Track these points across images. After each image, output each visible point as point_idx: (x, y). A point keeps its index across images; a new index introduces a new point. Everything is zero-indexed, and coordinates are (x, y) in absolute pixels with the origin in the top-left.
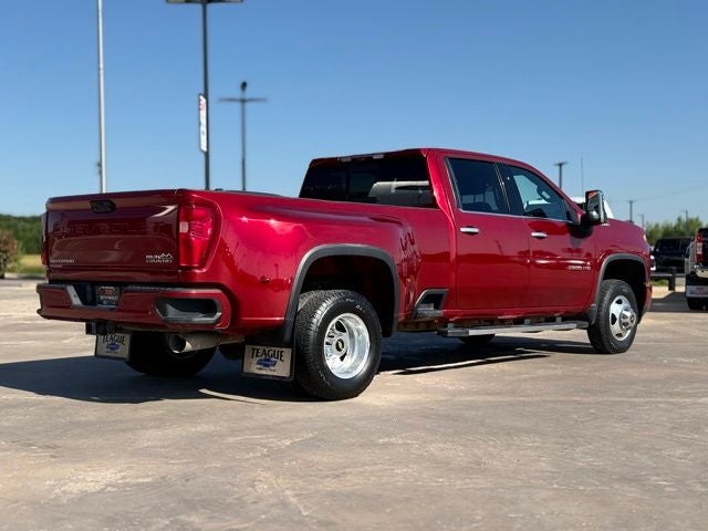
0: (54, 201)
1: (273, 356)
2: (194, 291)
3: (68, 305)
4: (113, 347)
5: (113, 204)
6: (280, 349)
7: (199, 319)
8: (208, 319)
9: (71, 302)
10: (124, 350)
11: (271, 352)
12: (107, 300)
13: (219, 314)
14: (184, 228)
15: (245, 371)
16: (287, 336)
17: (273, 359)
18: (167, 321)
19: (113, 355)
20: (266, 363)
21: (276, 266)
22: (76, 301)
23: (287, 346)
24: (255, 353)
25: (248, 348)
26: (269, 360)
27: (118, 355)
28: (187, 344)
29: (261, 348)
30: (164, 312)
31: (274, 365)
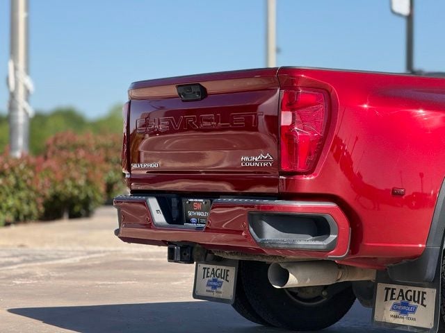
0: (138, 85)
1: (413, 298)
2: (299, 204)
3: (150, 224)
4: (215, 285)
5: (204, 90)
6: (421, 289)
7: (306, 242)
8: (317, 243)
9: (152, 219)
10: (228, 289)
11: (410, 294)
12: (196, 217)
13: (333, 237)
14: (286, 119)
15: (377, 318)
16: (430, 271)
17: (412, 303)
18: (262, 243)
19: (215, 295)
20: (404, 309)
21: (421, 175)
22: (159, 218)
23: (432, 284)
24: (389, 294)
25: (381, 288)
26: (406, 305)
27: (221, 296)
28: (291, 276)
29: (398, 288)
30: (260, 232)
31: (413, 312)
